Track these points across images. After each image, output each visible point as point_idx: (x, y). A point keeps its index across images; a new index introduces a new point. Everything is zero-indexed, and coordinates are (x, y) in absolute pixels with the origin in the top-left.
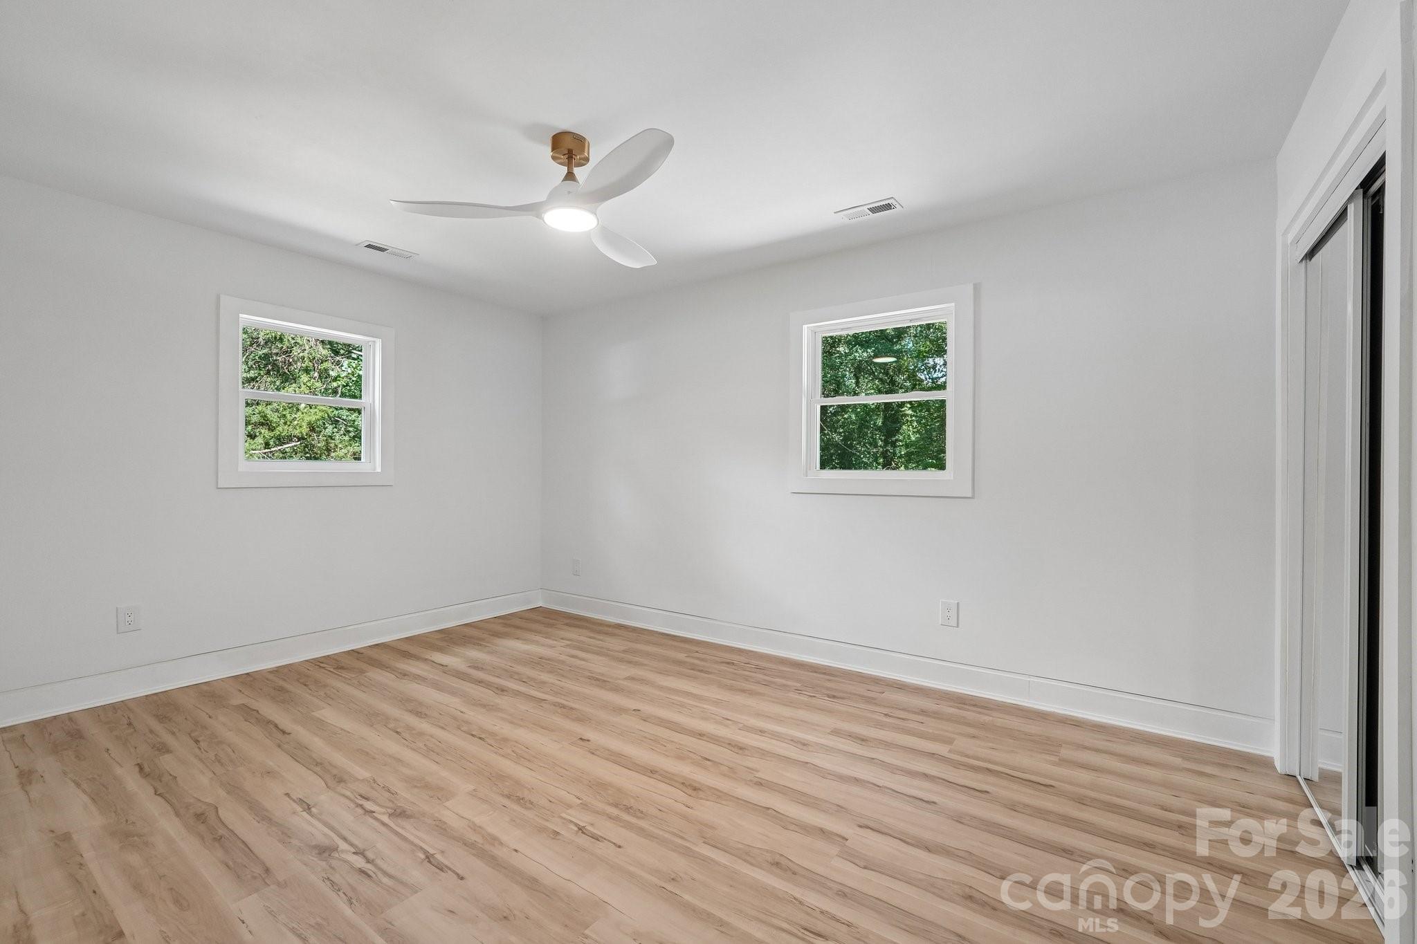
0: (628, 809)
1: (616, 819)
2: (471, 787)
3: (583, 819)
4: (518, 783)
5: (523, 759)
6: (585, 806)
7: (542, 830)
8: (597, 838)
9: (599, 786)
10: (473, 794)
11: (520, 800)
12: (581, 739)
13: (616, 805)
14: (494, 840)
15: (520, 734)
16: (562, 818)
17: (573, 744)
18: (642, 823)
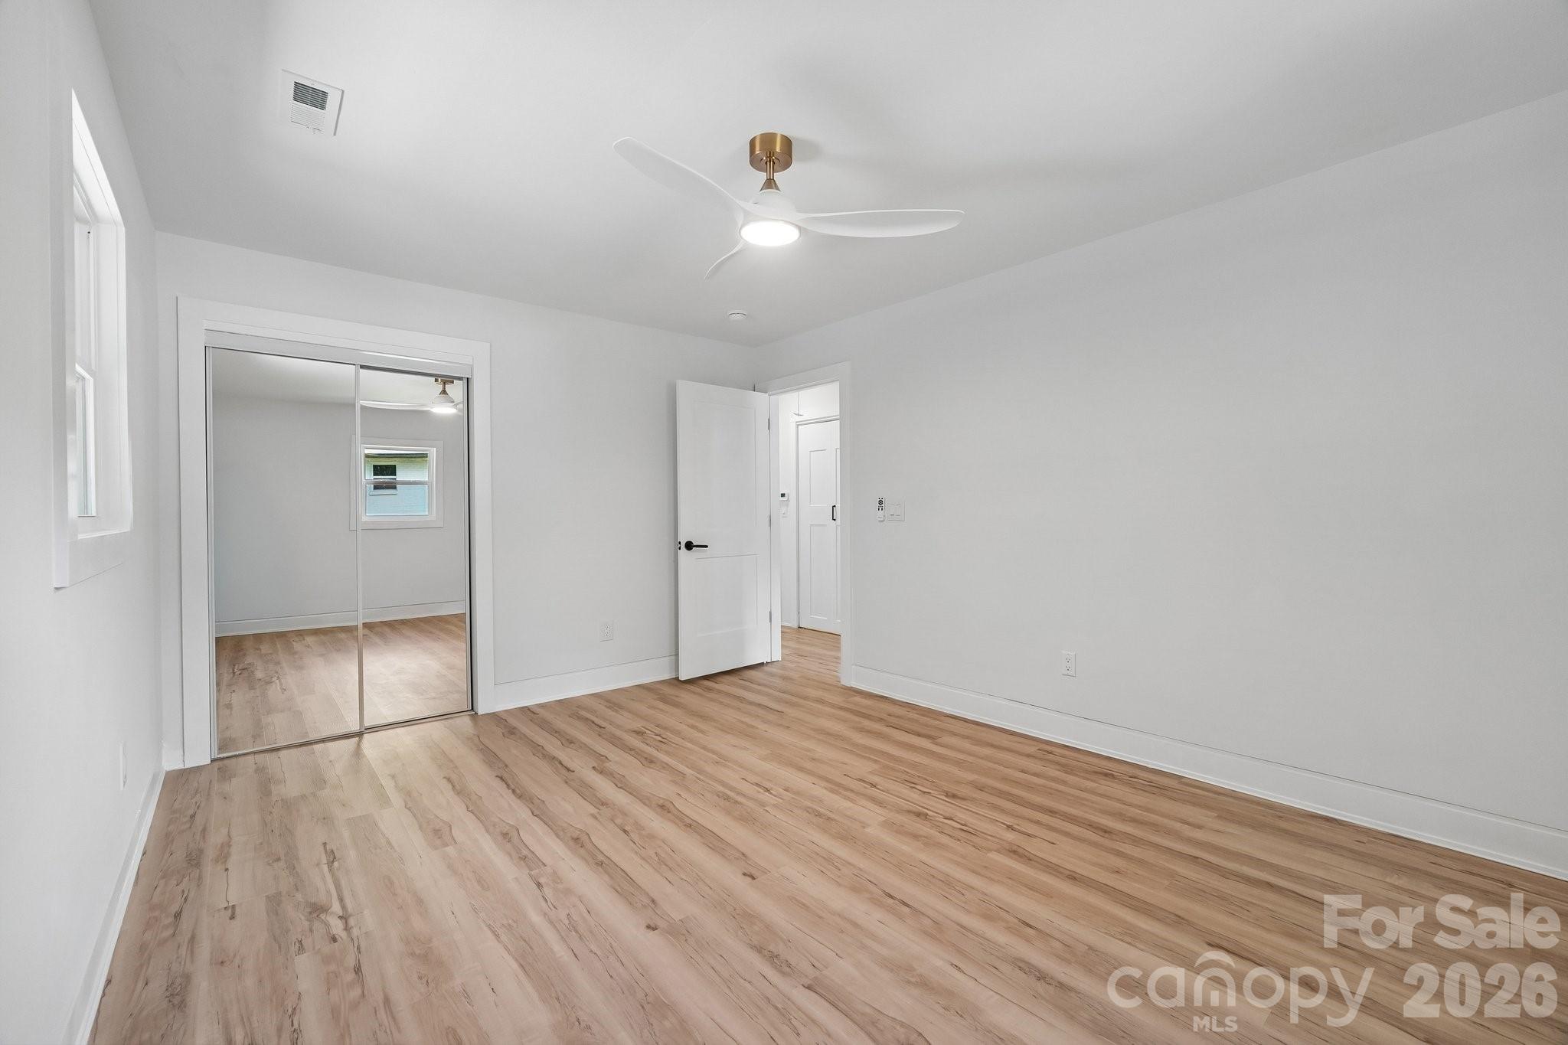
0: (727, 798)
1: (739, 793)
2: (867, 830)
3: (766, 797)
4: (825, 831)
5: (825, 856)
6: (762, 804)
7: (798, 793)
8: (757, 785)
9: (747, 819)
10: (864, 825)
11: (819, 815)
12: (754, 878)
13: (736, 802)
14: (832, 791)
15: (838, 900)
16: (782, 799)
17: (765, 872)
18: (721, 789)
